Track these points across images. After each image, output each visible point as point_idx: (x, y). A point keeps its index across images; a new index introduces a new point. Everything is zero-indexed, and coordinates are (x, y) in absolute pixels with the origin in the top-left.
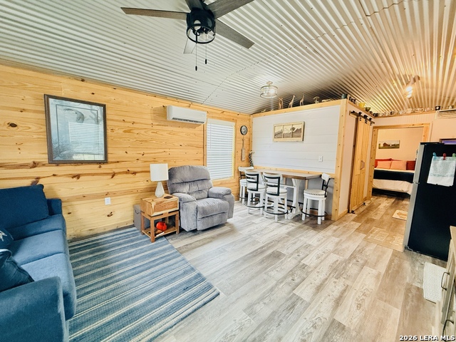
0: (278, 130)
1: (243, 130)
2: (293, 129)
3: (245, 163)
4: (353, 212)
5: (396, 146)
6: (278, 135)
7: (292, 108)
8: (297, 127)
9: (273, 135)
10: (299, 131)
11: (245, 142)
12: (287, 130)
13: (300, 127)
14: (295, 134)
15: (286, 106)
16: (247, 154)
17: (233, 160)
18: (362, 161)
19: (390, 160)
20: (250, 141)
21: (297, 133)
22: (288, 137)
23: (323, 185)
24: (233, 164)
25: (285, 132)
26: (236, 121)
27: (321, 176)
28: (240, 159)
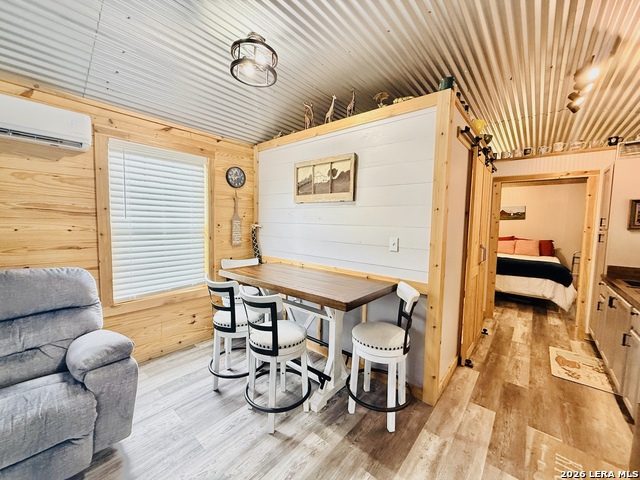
0: (303, 175)
1: (233, 178)
2: (333, 172)
3: (243, 250)
4: (469, 364)
5: (520, 216)
6: (303, 188)
7: (330, 123)
8: (341, 168)
9: (293, 189)
10: (344, 176)
11: (239, 204)
12: (322, 176)
13: (346, 167)
14: (336, 185)
15: (320, 120)
16: (246, 231)
17: (206, 245)
18: (481, 246)
19: (512, 238)
20: (253, 201)
21: (343, 181)
22: (322, 192)
23: (402, 313)
24: (206, 255)
25: (317, 180)
26: (211, 155)
27: (395, 288)
28: (226, 242)
